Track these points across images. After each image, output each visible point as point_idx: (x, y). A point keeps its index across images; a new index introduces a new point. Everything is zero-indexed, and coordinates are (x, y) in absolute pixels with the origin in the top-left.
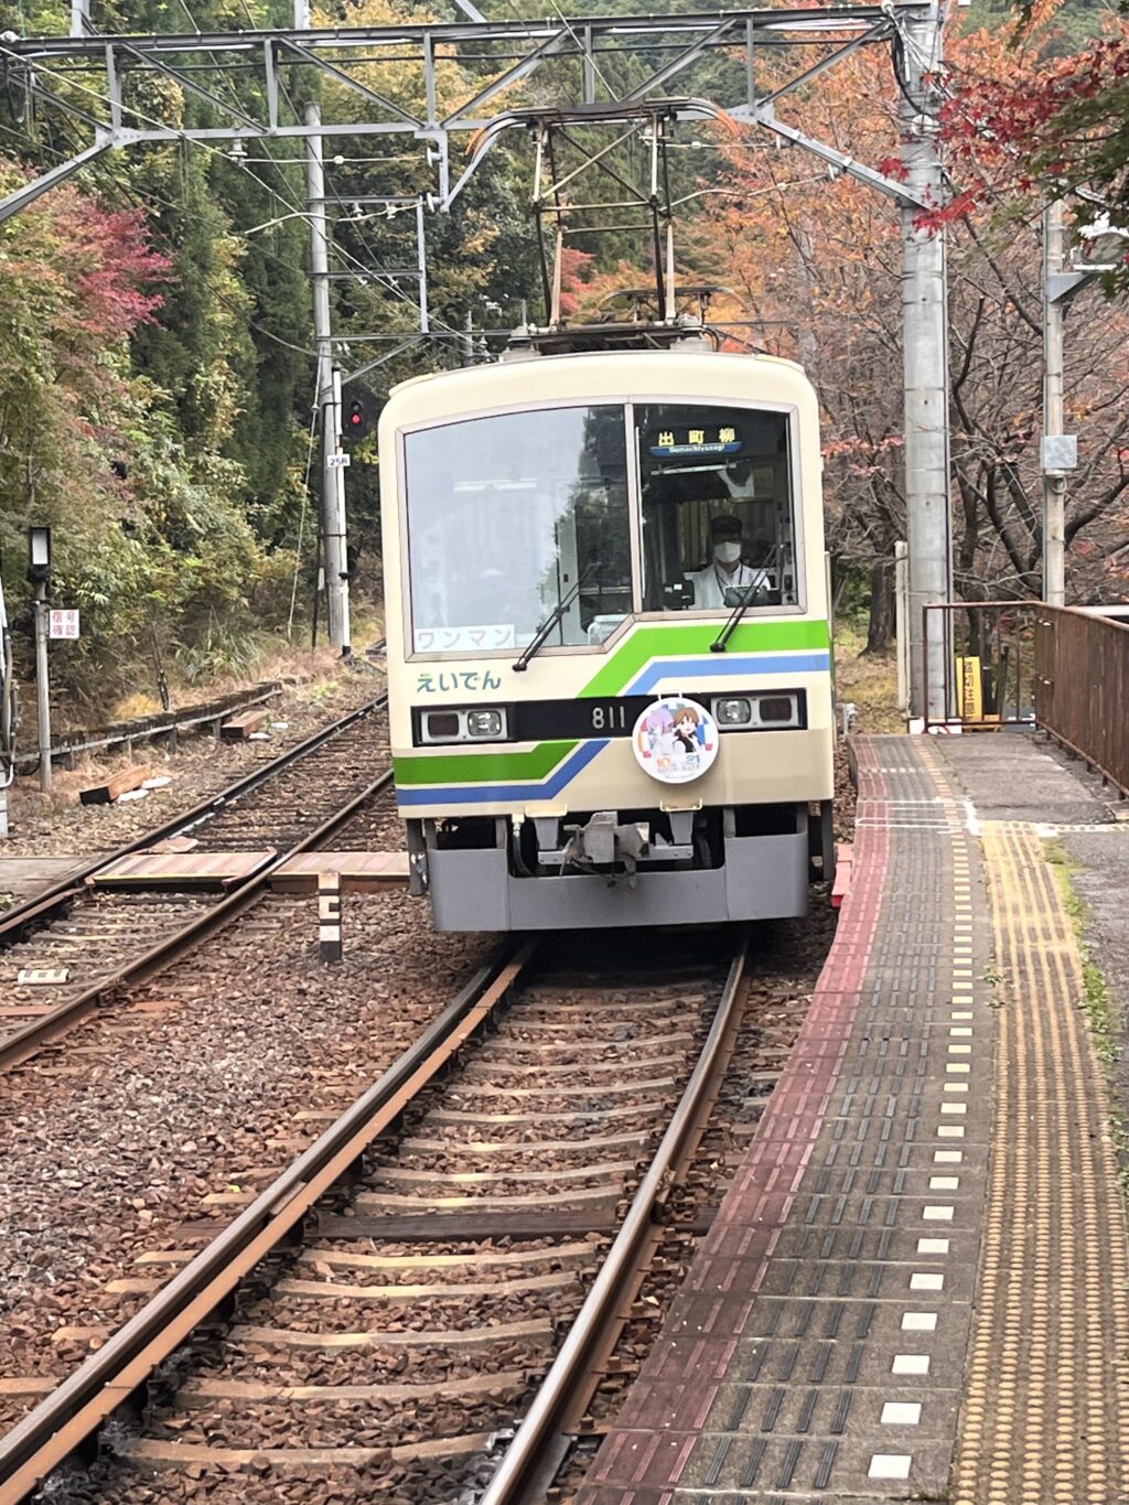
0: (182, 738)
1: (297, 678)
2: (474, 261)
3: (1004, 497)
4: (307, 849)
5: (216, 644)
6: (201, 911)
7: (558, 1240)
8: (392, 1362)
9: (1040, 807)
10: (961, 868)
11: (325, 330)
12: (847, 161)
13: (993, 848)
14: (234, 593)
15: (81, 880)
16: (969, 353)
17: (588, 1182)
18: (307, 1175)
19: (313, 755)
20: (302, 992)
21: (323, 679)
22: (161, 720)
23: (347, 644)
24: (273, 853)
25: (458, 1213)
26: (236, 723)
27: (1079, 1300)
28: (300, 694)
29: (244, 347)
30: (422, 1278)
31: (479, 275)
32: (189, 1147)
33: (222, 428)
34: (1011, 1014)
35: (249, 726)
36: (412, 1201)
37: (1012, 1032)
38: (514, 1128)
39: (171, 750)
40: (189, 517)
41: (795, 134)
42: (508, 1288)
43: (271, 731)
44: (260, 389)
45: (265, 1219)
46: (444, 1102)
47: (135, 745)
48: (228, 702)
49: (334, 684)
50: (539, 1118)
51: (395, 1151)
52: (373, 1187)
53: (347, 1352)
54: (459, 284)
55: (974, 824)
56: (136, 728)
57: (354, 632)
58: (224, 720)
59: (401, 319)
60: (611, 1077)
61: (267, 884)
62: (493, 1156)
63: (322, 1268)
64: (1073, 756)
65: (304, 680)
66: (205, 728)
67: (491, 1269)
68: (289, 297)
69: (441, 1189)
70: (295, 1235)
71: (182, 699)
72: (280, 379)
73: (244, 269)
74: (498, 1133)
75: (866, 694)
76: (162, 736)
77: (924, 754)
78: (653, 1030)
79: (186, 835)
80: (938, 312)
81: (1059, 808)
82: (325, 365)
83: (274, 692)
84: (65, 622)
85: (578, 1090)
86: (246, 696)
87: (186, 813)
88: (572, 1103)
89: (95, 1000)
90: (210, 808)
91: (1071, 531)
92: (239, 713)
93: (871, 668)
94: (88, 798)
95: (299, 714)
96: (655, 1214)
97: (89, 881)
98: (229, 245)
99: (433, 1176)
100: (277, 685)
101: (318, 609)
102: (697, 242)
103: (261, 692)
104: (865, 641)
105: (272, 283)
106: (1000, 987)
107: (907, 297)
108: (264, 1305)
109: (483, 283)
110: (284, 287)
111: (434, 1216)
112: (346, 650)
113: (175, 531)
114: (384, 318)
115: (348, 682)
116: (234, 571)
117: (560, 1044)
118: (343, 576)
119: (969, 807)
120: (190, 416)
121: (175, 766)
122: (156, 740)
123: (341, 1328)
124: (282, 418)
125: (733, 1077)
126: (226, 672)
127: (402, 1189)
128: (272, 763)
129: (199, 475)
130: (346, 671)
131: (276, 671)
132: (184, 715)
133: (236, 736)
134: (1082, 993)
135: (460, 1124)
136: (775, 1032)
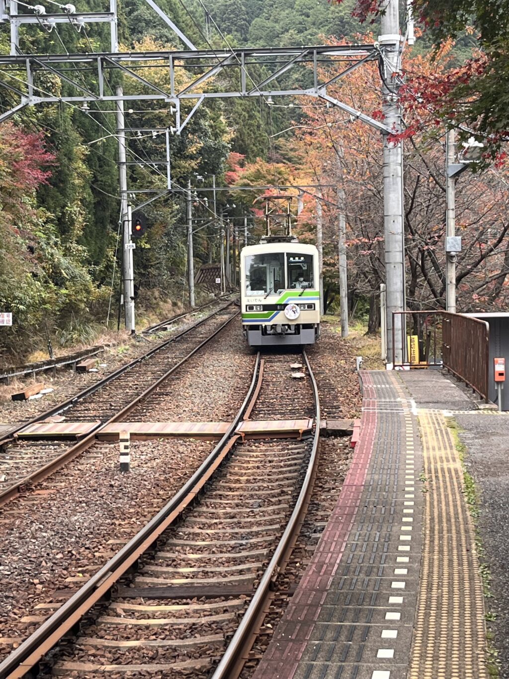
0: (58, 371)
1: (111, 344)
2: (192, 157)
3: (429, 264)
4: (114, 421)
5: (74, 329)
6: (66, 449)
7: (227, 598)
8: (151, 654)
9: (445, 403)
10: (409, 430)
11: (125, 188)
12: (358, 114)
13: (423, 421)
14: (83, 305)
15: (12, 435)
16: (413, 199)
17: (241, 572)
18: (113, 569)
19: (118, 379)
20: (111, 486)
21: (123, 345)
22: (49, 363)
23: (134, 329)
24: (99, 423)
25: (181, 586)
26: (83, 364)
27: (462, 624)
28: (112, 351)
29: (88, 195)
30: (165, 616)
31: (193, 164)
32: (60, 556)
33: (78, 232)
34: (431, 495)
35: (89, 366)
36: (161, 580)
37: (432, 504)
38: (208, 548)
39: (54, 377)
40: (63, 271)
41: (335, 102)
42: (204, 620)
43: (98, 368)
44: (95, 214)
45: (94, 588)
46: (176, 536)
47: (37, 374)
48: (79, 355)
49: (127, 347)
50: (218, 543)
51: (153, 558)
52: (143, 574)
53: (131, 649)
54: (184, 167)
55: (416, 410)
56: (38, 366)
57: (137, 324)
58: (77, 363)
59: (159, 183)
60: (251, 524)
61: (97, 437)
62: (197, 560)
63: (119, 611)
64: (459, 380)
65: (114, 345)
66: (69, 366)
67: (196, 611)
68: (108, 173)
69: (174, 575)
70: (107, 596)
71: (59, 353)
72: (104, 210)
73: (88, 160)
74: (200, 550)
75: (368, 352)
76: (49, 370)
77: (393, 379)
78: (270, 503)
79: (60, 414)
80: (399, 181)
81: (454, 403)
82: (124, 203)
83: (100, 350)
84: (6, 318)
85: (237, 530)
86: (87, 352)
87: (60, 404)
88: (234, 536)
89: (18, 489)
90: (71, 402)
91: (459, 280)
92: (84, 360)
93: (370, 341)
94: (15, 398)
95: (111, 360)
96: (271, 587)
97: (15, 435)
98: (82, 149)
99: (171, 569)
100: (102, 347)
101: (121, 313)
102: (292, 150)
103: (94, 350)
104: (366, 329)
105: (100, 166)
106: (426, 483)
107: (386, 174)
108: (93, 628)
109: (196, 167)
110: (106, 168)
111: (171, 587)
112: (133, 332)
113: (56, 277)
114: (151, 183)
115: (134, 346)
116: (83, 296)
117: (229, 510)
118: (132, 298)
119: (413, 402)
120: (63, 226)
121: (55, 383)
122: (46, 371)
123: (128, 638)
124: (105, 227)
125: (306, 525)
126: (78, 341)
127: (156, 575)
128: (99, 382)
129: (67, 252)
130: (133, 341)
131: (101, 341)
132: (59, 360)
133: (83, 370)
134: (463, 486)
135: (183, 546)
136: (326, 504)
